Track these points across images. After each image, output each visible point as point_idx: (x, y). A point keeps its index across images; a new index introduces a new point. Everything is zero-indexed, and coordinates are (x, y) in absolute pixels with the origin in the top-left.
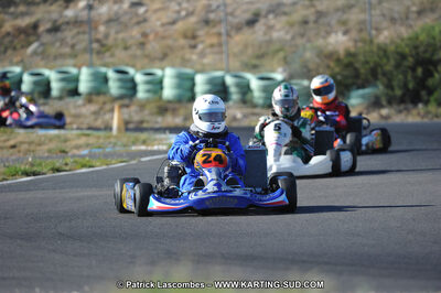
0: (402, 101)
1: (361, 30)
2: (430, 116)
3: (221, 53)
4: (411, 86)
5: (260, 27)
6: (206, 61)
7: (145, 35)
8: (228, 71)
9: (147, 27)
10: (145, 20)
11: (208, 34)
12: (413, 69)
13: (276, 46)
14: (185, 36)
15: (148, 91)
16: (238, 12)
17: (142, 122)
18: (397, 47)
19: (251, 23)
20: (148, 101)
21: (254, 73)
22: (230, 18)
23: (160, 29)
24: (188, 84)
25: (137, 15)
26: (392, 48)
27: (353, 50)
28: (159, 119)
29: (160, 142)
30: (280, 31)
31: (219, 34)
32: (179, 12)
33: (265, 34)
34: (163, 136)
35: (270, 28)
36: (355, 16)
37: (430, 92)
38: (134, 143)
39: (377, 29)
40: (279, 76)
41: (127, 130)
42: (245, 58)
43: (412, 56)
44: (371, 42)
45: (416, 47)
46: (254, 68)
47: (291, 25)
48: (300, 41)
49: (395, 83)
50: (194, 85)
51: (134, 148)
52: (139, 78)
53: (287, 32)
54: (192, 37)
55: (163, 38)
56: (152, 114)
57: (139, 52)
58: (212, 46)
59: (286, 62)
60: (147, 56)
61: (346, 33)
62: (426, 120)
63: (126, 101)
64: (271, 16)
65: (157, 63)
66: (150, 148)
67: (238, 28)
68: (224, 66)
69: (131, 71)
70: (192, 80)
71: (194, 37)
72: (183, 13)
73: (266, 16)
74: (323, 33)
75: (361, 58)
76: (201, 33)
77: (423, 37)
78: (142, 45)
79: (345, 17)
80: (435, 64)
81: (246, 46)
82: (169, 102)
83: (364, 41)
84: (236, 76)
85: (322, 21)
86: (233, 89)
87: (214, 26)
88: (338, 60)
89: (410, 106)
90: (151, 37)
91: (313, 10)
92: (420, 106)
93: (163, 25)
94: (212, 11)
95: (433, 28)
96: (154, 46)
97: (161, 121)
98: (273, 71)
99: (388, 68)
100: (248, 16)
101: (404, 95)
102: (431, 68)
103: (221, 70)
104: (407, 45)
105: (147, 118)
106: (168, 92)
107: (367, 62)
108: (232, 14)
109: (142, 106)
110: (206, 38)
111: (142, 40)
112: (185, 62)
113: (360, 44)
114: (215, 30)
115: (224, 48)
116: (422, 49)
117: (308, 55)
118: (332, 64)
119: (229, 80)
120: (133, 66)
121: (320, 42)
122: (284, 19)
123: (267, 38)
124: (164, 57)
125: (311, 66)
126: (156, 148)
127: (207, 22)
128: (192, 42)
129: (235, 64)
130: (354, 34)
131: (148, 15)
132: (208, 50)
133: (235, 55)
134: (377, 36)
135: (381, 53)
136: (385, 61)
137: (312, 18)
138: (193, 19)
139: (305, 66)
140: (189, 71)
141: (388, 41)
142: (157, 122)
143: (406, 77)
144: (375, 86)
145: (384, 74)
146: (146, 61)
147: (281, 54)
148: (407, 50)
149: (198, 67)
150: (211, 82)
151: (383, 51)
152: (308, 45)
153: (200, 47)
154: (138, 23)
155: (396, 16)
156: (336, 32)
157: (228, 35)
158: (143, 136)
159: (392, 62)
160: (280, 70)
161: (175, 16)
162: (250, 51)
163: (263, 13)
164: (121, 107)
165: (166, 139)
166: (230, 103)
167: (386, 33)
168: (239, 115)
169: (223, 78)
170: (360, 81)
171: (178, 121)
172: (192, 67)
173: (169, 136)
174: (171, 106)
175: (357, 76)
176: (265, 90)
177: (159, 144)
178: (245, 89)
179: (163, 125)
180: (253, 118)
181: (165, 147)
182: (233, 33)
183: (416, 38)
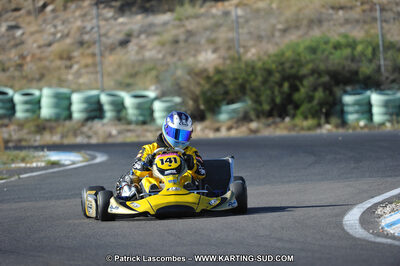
0: (270, 114)
1: (229, 48)
2: (297, 129)
3: (97, 73)
4: (278, 100)
5: (132, 47)
6: (81, 81)
7: (22, 57)
8: (103, 90)
9: (24, 49)
10: (22, 43)
11: (82, 54)
14: (61, 58)
15: (27, 111)
16: (111, 33)
17: (21, 140)
18: (264, 63)
19: (124, 43)
20: (27, 120)
21: (128, 92)
22: (104, 39)
23: (37, 52)
24: (66, 103)
25: (14, 38)
26: (259, 64)
27: (221, 68)
28: (38, 137)
29: (39, 159)
30: (152, 50)
31: (94, 55)
32: (54, 34)
33: (138, 53)
34: (41, 153)
35: (142, 48)
36: (223, 35)
37: (297, 107)
38: (13, 161)
39: (244, 47)
40: (152, 94)
41: (7, 148)
42: (118, 77)
43: (278, 72)
44: (239, 59)
45: (282, 64)
46: (127, 87)
47: (163, 44)
48: (171, 60)
49: (263, 98)
50: (70, 104)
51: (13, 166)
52: (18, 98)
53: (159, 52)
54: (67, 58)
56: (29, 133)
57: (17, 74)
58: (87, 66)
59: (158, 80)
60: (25, 77)
61: (215, 51)
62: (293, 133)
63: (6, 121)
64: (143, 36)
65: (34, 84)
66: (28, 165)
67: (112, 49)
68: (99, 85)
69: (10, 92)
70: (69, 99)
71: (70, 58)
72: (59, 35)
73: (138, 37)
74: (193, 52)
75: (230, 75)
76: (76, 54)
77: (289, 54)
78: (20, 66)
79: (214, 36)
80: (301, 79)
81: (119, 66)
82: (47, 120)
83: (233, 59)
84: (110, 95)
85: (191, 40)
86: (107, 107)
87: (89, 47)
88: (208, 78)
89: (278, 120)
90: (29, 59)
91: (182, 30)
92: (287, 119)
93: (39, 47)
94: (86, 33)
95: (298, 44)
96: (31, 67)
97: (38, 139)
98: (146, 89)
99: (256, 84)
100: (121, 37)
101: (272, 110)
102: (298, 83)
103: (97, 89)
104: (274, 62)
105: (26, 137)
106: (46, 111)
107: (235, 79)
108: (105, 35)
109: (21, 125)
110: (82, 59)
111: (19, 61)
112: (61, 82)
113: (228, 62)
114: (90, 51)
115: (99, 69)
116: (287, 65)
117: (179, 73)
118: (202, 82)
119: (104, 99)
120: (11, 87)
121: (191, 60)
122: (155, 38)
123: (140, 57)
124: (41, 78)
125: (183, 84)
126: (34, 165)
127: (81, 43)
128: (68, 63)
129: (109, 82)
130: (223, 52)
131: (24, 38)
132: (83, 71)
133: (109, 75)
134: (246, 51)
136: (252, 77)
137: (182, 37)
138: (68, 41)
139: (177, 84)
140: (64, 90)
141: (255, 58)
142: (35, 141)
143: (273, 92)
144: (244, 101)
145: (253, 90)
146: (24, 82)
147: (154, 73)
148: (274, 66)
149: (74, 87)
150: (87, 100)
151: (251, 69)
152: (179, 64)
153: (76, 67)
154: (16, 46)
155: (263, 33)
156: (206, 51)
157: (102, 55)
158: (22, 153)
159: (260, 78)
160: (153, 88)
161: (50, 38)
162: (123, 70)
163: (135, 34)
165: (44, 156)
166: (105, 121)
167: (253, 51)
168: (114, 132)
169: (98, 97)
170: (230, 97)
171: (56, 139)
172: (68, 87)
173: (47, 153)
174: (48, 124)
175: (226, 93)
176: (139, 107)
177: (38, 161)
178: (119, 107)
179: (42, 143)
180: (129, 134)
181: (43, 164)
182: (107, 53)
183: (283, 54)
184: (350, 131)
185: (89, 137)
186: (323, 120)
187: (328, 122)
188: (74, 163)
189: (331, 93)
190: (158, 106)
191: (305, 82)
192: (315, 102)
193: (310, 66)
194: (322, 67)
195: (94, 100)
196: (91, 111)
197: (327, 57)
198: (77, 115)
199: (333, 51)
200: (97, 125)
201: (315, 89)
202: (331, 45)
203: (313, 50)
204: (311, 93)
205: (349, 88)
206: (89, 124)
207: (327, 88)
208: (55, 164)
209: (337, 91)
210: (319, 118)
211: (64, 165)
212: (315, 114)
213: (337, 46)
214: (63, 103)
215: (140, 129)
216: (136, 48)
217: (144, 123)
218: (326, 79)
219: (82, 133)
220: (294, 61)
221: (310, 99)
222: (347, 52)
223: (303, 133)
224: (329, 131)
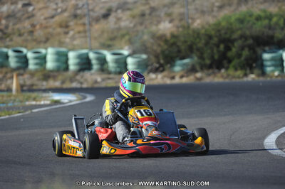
0: (210, 67)
1: (181, 20)
2: (230, 77)
3: (86, 37)
4: (216, 57)
5: (112, 19)
6: (76, 43)
7: (33, 26)
8: (91, 49)
9: (34, 20)
10: (33, 16)
11: (76, 24)
13: (124, 32)
14: (61, 26)
15: (37, 64)
16: (97, 9)
17: (32, 85)
18: (206, 31)
19: (106, 16)
20: (36, 71)
21: (109, 51)
22: (91, 13)
23: (44, 22)
24: (63, 59)
25: (27, 12)
26: (203, 31)
27: (176, 33)
28: (45, 83)
29: (45, 99)
30: (126, 21)
31: (84, 24)
32: (56, 10)
33: (116, 23)
34: (44, 95)
35: (119, 19)
36: (177, 10)
37: (230, 61)
38: (27, 100)
39: (192, 18)
40: (126, 52)
41: (23, 91)
42: (102, 40)
43: (216, 37)
44: (188, 27)
45: (219, 31)
46: (108, 47)
47: (134, 17)
48: (140, 28)
49: (205, 55)
50: (67, 59)
51: (27, 103)
52: (30, 55)
53: (131, 22)
54: (65, 26)
55: (46, 27)
56: (39, 80)
57: (29, 38)
58: (79, 32)
59: (130, 42)
60: (35, 40)
61: (171, 21)
62: (227, 80)
63: (21, 71)
64: (119, 11)
65: (42, 45)
66: (38, 103)
67: (97, 20)
68: (88, 46)
69: (25, 51)
70: (66, 56)
71: (67, 26)
72: (59, 10)
73: (116, 11)
74: (155, 22)
75: (182, 39)
76: (71, 23)
77: (224, 24)
78: (31, 32)
79: (170, 11)
80: (233, 41)
81: (103, 32)
82: (51, 71)
83: (183, 27)
84: (96, 53)
85: (154, 14)
86: (94, 62)
87: (81, 19)
88: (166, 41)
89: (216, 71)
90: (38, 27)
91: (147, 7)
92: (223, 71)
93: (45, 19)
94: (79, 9)
95: (230, 17)
96: (39, 33)
97: (45, 85)
98: (122, 49)
99: (200, 45)
100: (103, 11)
101: (212, 63)
102: (230, 45)
103: (87, 48)
104: (213, 29)
105: (36, 82)
106: (50, 64)
107: (185, 42)
108: (92, 10)
109: (32, 74)
110: (75, 27)
111: (31, 29)
112: (61, 44)
113: (181, 29)
114: (81, 22)
115: (88, 34)
116: (223, 32)
117: (146, 37)
118: (162, 44)
119: (92, 55)
120: (26, 47)
121: (154, 28)
122: (128, 13)
123: (117, 26)
124: (46, 41)
125: (149, 45)
126: (42, 103)
127: (75, 16)
128: (66, 30)
129: (95, 44)
130: (176, 22)
131: (35, 12)
132: (77, 35)
133: (95, 38)
134: (193, 23)
135: (195, 35)
136: (198, 40)
137: (148, 12)
138: (66, 14)
139: (143, 45)
140: (63, 49)
141: (200, 27)
142: (43, 85)
143: (212, 51)
144: (191, 57)
145: (198, 50)
146: (34, 43)
147: (127, 37)
148: (213, 33)
149: (70, 47)
150: (80, 57)
151: (197, 34)
152: (146, 31)
153: (71, 33)
154: (29, 18)
155: (205, 9)
156: (165, 21)
157: (90, 24)
158: (34, 95)
159: (203, 41)
160: (127, 47)
161: (54, 12)
162: (105, 35)
163: (114, 9)
164: (18, 75)
165: (49, 97)
166: (93, 71)
167: (198, 21)
168: (99, 80)
169: (87, 54)
170: (182, 55)
171: (57, 84)
172: (66, 47)
173: (51, 94)
174: (52, 74)
175: (179, 51)
176: (117, 61)
177: (44, 100)
178: (103, 61)
179: (48, 87)
180: (110, 81)
181: (48, 102)
182: (93, 23)
183: (219, 24)
184: (269, 79)
185: (81, 83)
187: (252, 73)
188: (71, 101)
189: (255, 52)
190: (130, 61)
191: (236, 44)
192: (243, 58)
193: (239, 33)
194: (248, 33)
195: (84, 57)
196: (84, 64)
197: (251, 26)
198: (72, 67)
199: (256, 22)
200: (87, 74)
201: (242, 48)
202: (254, 17)
203: (241, 21)
204: (240, 52)
205: (267, 48)
206: (81, 73)
207: (251, 48)
208: (57, 102)
209: (259, 50)
210: (246, 70)
211: (63, 103)
212: (243, 67)
213: (258, 18)
216: (114, 20)
217: (120, 73)
218: (250, 41)
219: (76, 80)
220: (228, 29)
221: (239, 56)
222: (266, 22)
223: (234, 80)
224: (253, 79)
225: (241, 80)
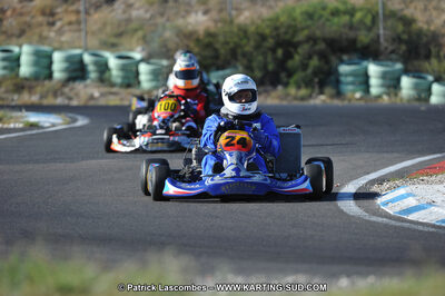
0: (261, 82)
1: (221, 11)
2: (289, 98)
3: (80, 30)
4: (271, 67)
5: (119, 5)
6: (64, 38)
7: (2, 11)
8: (86, 50)
11: (66, 11)
12: (274, 50)
13: (133, 25)
14: (43, 13)
15: (5, 68)
18: (257, 28)
20: (4, 78)
21: (113, 52)
23: (18, 6)
24: (45, 61)
26: (252, 29)
27: (213, 30)
28: (16, 97)
29: (17, 120)
30: (139, 9)
31: (78, 12)
33: (124, 12)
34: (19, 114)
35: (129, 6)
37: (290, 75)
39: (237, 9)
40: (137, 55)
42: (103, 37)
43: (272, 37)
44: (231, 22)
45: (276, 28)
46: (112, 46)
47: (151, 4)
48: (160, 20)
49: (255, 64)
50: (51, 63)
53: (147, 11)
54: (49, 13)
56: (6, 92)
58: (70, 23)
59: (145, 40)
60: (4, 33)
61: (206, 12)
62: (285, 103)
65: (14, 40)
66: (6, 126)
67: (97, 7)
68: (82, 44)
70: (50, 58)
71: (52, 14)
74: (183, 13)
75: (221, 39)
76: (59, 10)
77: (283, 19)
80: (296, 46)
81: (105, 24)
82: (26, 79)
83: (223, 21)
84: (94, 55)
86: (91, 68)
87: (73, 4)
88: (198, 40)
89: (270, 88)
90: (9, 13)
92: (280, 88)
93: (21, 1)
95: (294, 9)
96: (11, 23)
97: (17, 99)
98: (132, 50)
99: (247, 49)
101: (264, 77)
102: (292, 50)
103: (80, 47)
104: (268, 26)
105: (4, 95)
106: (25, 69)
107: (227, 43)
110: (65, 16)
112: (42, 39)
113: (220, 25)
114: (73, 8)
115: (82, 26)
116: (282, 30)
117: (168, 34)
118: (192, 45)
119: (87, 58)
121: (180, 22)
123: (126, 16)
124: (21, 34)
125: (171, 45)
126: (12, 126)
128: (51, 19)
129: (93, 42)
130: (214, 14)
132: (66, 28)
133: (93, 33)
134: (238, 16)
135: (241, 34)
136: (245, 41)
139: (164, 45)
140: (46, 48)
141: (248, 22)
142: (13, 100)
143: (265, 58)
145: (244, 55)
146: (3, 37)
147: (140, 33)
148: (267, 31)
149: (56, 45)
150: (69, 59)
151: (244, 31)
152: (168, 24)
153: (59, 24)
156: (196, 12)
157: (87, 13)
159: (252, 43)
160: (139, 49)
162: (108, 29)
165: (22, 117)
166: (88, 82)
167: (247, 14)
168: (96, 94)
169: (81, 56)
170: (220, 62)
171: (35, 99)
172: (50, 45)
173: (25, 113)
174: (27, 83)
175: (217, 57)
176: (123, 68)
177: (15, 122)
178: (103, 67)
179: (19, 103)
180: (112, 97)
181: (21, 125)
182: (92, 11)
183: (277, 19)
184: (346, 103)
185: (70, 99)
186: (317, 90)
187: (322, 93)
188: (53, 125)
189: (327, 62)
190: (143, 68)
191: (300, 50)
192: (310, 71)
193: (306, 32)
194: (318, 33)
195: (76, 59)
196: (75, 70)
197: (324, 24)
198: (58, 75)
199: (330, 18)
200: (79, 86)
201: (310, 57)
202: (329, 11)
203: (310, 16)
204: (306, 62)
205: (345, 57)
206: (71, 84)
207: (323, 56)
208: (33, 126)
209: (334, 59)
210: (313, 87)
211: (42, 128)
212: (308, 83)
213: (335, 13)
214: (43, 61)
215: (124, 92)
216: (123, 6)
217: (129, 86)
218: (321, 46)
219: (62, 94)
220: (289, 27)
221: (304, 67)
222: (346, 19)
223: (296, 103)
224: (324, 101)
225: (305, 103)
